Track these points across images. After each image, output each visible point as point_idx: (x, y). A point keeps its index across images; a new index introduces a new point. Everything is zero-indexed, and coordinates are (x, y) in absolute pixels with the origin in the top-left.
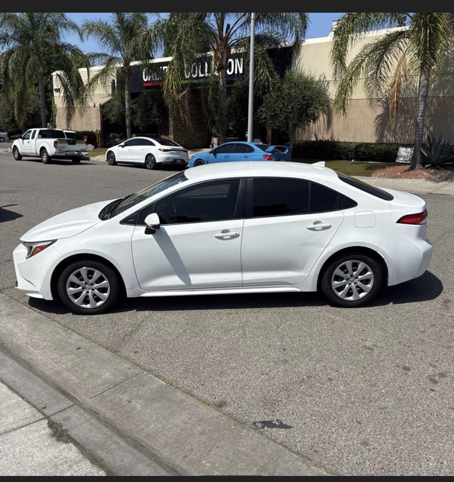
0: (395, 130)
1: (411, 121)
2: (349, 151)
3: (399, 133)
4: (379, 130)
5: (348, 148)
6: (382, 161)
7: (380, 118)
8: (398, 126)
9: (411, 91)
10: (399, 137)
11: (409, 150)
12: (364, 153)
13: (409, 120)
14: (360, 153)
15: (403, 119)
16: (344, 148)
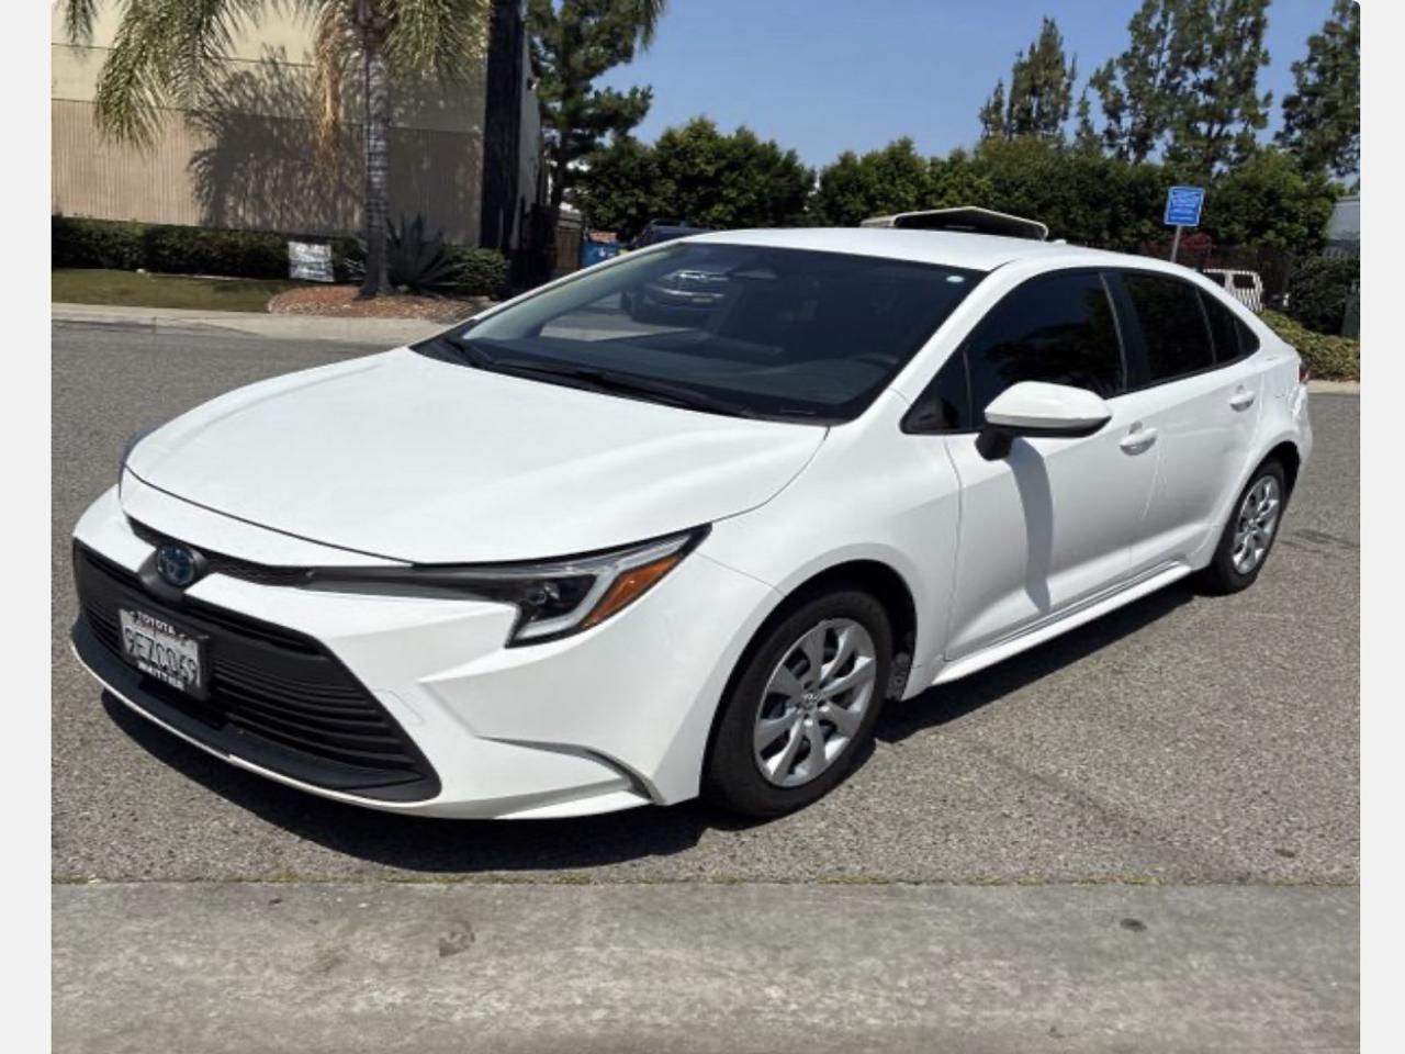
0: (258, 195)
1: (305, 177)
2: (122, 244)
3: (273, 206)
4: (206, 190)
5: (116, 236)
6: (242, 275)
7: (205, 159)
8: (267, 187)
9: (296, 102)
10: (274, 214)
11: (317, 248)
12: (178, 252)
13: (300, 175)
14: (167, 253)
15: (281, 171)
16: (104, 236)
